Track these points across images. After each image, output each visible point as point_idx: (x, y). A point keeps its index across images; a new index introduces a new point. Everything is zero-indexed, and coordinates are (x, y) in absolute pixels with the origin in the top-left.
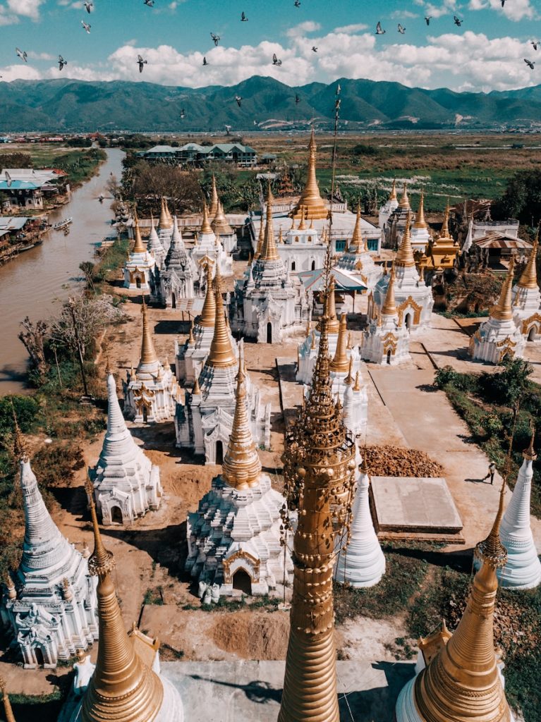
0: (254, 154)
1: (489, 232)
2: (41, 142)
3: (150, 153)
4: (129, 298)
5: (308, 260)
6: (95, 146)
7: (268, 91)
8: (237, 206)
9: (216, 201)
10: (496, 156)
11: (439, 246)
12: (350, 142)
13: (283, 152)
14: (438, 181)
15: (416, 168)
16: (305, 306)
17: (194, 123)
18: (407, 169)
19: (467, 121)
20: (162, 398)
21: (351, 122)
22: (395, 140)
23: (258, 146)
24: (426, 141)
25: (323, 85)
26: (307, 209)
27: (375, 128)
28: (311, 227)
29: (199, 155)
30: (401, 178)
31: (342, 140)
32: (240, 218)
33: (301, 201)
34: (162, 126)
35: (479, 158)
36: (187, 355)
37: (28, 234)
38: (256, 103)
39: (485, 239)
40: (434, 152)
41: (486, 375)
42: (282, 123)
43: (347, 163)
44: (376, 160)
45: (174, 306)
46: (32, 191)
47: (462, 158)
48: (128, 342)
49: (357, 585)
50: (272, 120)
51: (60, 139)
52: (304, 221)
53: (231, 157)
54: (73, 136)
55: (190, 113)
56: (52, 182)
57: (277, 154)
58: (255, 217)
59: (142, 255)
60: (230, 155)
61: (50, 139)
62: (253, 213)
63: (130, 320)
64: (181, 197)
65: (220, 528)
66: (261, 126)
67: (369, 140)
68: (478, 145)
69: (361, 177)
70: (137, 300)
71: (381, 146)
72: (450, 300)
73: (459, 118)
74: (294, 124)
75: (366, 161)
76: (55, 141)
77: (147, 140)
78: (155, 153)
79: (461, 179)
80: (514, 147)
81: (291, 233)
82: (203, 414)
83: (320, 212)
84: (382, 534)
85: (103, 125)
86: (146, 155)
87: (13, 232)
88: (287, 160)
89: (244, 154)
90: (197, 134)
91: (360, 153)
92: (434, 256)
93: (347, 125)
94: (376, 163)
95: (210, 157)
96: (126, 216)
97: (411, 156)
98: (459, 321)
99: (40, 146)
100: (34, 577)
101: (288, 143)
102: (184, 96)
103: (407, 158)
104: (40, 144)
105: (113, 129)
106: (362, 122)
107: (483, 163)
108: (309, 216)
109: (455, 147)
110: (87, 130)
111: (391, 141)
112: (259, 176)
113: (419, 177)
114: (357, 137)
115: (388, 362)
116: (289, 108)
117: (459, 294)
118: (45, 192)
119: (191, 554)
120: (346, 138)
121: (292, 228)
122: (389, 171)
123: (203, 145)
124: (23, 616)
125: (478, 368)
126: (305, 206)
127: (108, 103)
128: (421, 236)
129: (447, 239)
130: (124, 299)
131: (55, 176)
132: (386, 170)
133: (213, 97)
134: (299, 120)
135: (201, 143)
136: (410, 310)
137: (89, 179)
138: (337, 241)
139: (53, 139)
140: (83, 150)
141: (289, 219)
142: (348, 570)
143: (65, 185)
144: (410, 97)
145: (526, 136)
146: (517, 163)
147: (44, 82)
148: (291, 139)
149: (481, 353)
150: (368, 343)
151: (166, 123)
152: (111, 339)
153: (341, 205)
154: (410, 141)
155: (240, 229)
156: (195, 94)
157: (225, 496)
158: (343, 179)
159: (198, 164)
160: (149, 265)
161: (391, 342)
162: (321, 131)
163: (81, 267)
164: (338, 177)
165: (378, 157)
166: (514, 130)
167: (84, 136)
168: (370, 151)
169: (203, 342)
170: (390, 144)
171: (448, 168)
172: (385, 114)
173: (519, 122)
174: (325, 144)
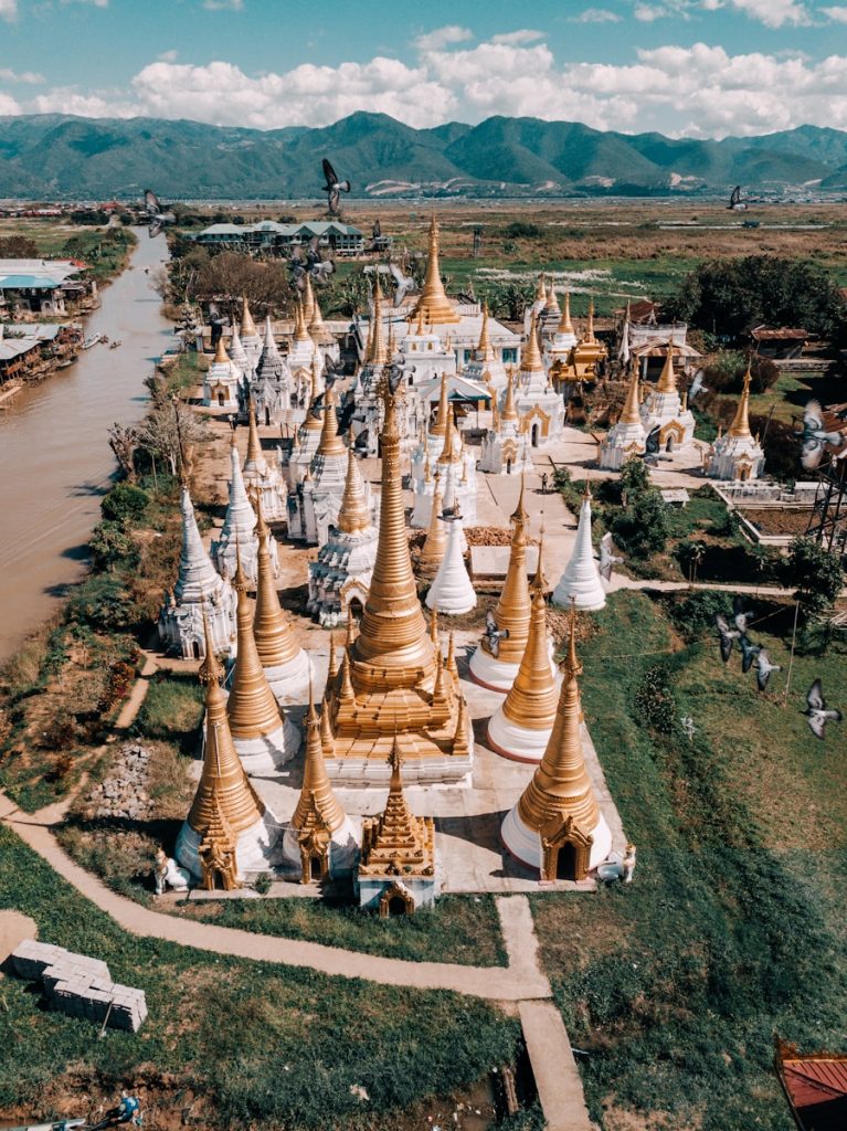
0: (359, 237)
1: (651, 338)
2: (26, 215)
3: (206, 236)
4: (214, 417)
5: (428, 372)
6: (114, 223)
7: (381, 136)
8: (337, 311)
9: (311, 302)
10: (714, 241)
11: (582, 353)
12: (505, 217)
13: (404, 233)
14: (620, 275)
15: (594, 258)
16: (420, 417)
17: (265, 186)
18: (581, 259)
19: (688, 183)
20: (270, 497)
21: (510, 184)
22: (573, 213)
23: (366, 224)
24: (620, 216)
25: (465, 126)
26: (428, 311)
27: (547, 195)
28: (431, 332)
29: (280, 239)
30: (569, 271)
31: (493, 214)
32: (343, 326)
33: (421, 301)
34: (214, 189)
35: (687, 243)
36: (292, 460)
37: (61, 347)
38: (361, 154)
39: (645, 346)
40: (626, 233)
41: (610, 480)
42: (403, 186)
43: (497, 250)
44: (539, 245)
45: (268, 423)
46: (50, 290)
47: (664, 243)
48: (221, 458)
49: (451, 612)
50: (387, 182)
51: (56, 211)
52: (423, 325)
53: (327, 242)
54: (75, 206)
55: (258, 171)
56: (72, 277)
57: (395, 236)
58: (362, 322)
59: (225, 366)
60: (325, 238)
61: (41, 211)
62: (360, 317)
63: (218, 438)
64: (261, 299)
65: (337, 567)
66: (370, 190)
67: (535, 214)
68: (694, 222)
69: (512, 270)
70: (223, 418)
71: (551, 224)
72: (588, 412)
73: (676, 179)
74: (422, 187)
75: (524, 247)
76: (49, 215)
77: (194, 213)
78: (213, 236)
79: (653, 273)
80: (746, 225)
81: (407, 340)
82: (314, 500)
83: (445, 315)
84: (477, 583)
85: (120, 188)
86: (200, 238)
87: (45, 343)
88: (408, 245)
89: (345, 237)
90: (269, 203)
91: (517, 235)
92: (577, 365)
93: (505, 190)
94: (538, 250)
95: (295, 241)
96: (194, 322)
97: (592, 239)
98: (597, 435)
99: (27, 222)
100: (190, 588)
101: (413, 219)
102: (248, 143)
103: (584, 243)
104: (26, 219)
105: (136, 195)
106: (528, 186)
107: (691, 251)
108: (430, 319)
109: (658, 226)
110: (94, 197)
111: (568, 215)
112: (367, 269)
113: (595, 271)
114: (518, 210)
115: (508, 472)
116: (413, 163)
117: (598, 405)
118: (67, 291)
119: (312, 596)
120: (501, 211)
121: (409, 333)
122: (555, 262)
123: (282, 221)
124: (183, 618)
125: (602, 475)
126: (426, 307)
127: (128, 153)
128: (565, 342)
129: (591, 344)
130: (206, 417)
131: (75, 270)
132: (552, 260)
133: (294, 144)
134: (430, 181)
135: (278, 219)
136: (537, 420)
137: (119, 274)
138: (466, 351)
139: (45, 211)
140: (98, 230)
141: (406, 324)
142: (444, 600)
143: (90, 283)
144: (602, 146)
145: (773, 208)
146: (740, 251)
147: (23, 119)
148: (415, 213)
149: (609, 461)
150: (488, 453)
151: (219, 185)
152: (200, 455)
153: (472, 306)
154: (596, 216)
155: (344, 339)
156: (265, 139)
157: (341, 540)
158: (487, 274)
159: (278, 251)
160: (234, 378)
161: (510, 450)
162: (464, 199)
163: (147, 383)
164: (481, 270)
165: (545, 241)
166: (756, 198)
167: (94, 206)
168: (530, 232)
169: (309, 447)
170: (563, 220)
171: (639, 258)
172: (562, 172)
173: (767, 186)
174: (468, 221)
